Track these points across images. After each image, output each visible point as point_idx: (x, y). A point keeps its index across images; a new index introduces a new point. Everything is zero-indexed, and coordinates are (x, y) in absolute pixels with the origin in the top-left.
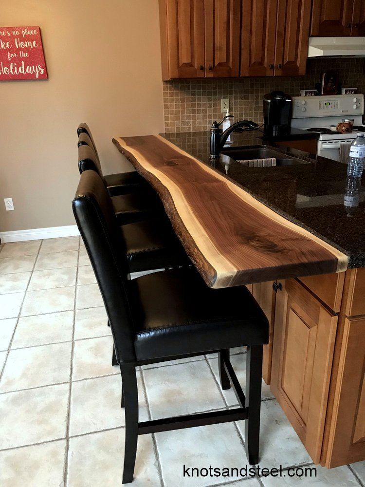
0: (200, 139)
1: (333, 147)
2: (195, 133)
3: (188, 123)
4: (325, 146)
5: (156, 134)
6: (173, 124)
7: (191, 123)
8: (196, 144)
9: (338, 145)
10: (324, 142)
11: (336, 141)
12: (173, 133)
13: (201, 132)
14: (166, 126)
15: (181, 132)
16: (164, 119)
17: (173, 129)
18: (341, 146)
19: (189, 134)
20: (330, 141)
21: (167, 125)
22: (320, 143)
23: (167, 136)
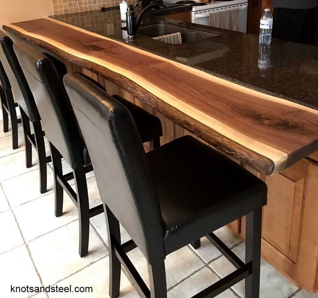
0: (88, 18)
1: (204, 17)
2: (82, 13)
3: (75, 4)
4: (197, 16)
5: (45, 17)
6: (61, 6)
7: (78, 4)
8: (84, 23)
9: (207, 14)
10: (196, 12)
11: (205, 11)
12: (62, 15)
13: (88, 11)
14: (54, 9)
15: (69, 13)
16: (52, 3)
17: (62, 11)
18: (210, 15)
19: (77, 14)
20: (200, 11)
21: (55, 7)
22: (193, 13)
23: (56, 17)
